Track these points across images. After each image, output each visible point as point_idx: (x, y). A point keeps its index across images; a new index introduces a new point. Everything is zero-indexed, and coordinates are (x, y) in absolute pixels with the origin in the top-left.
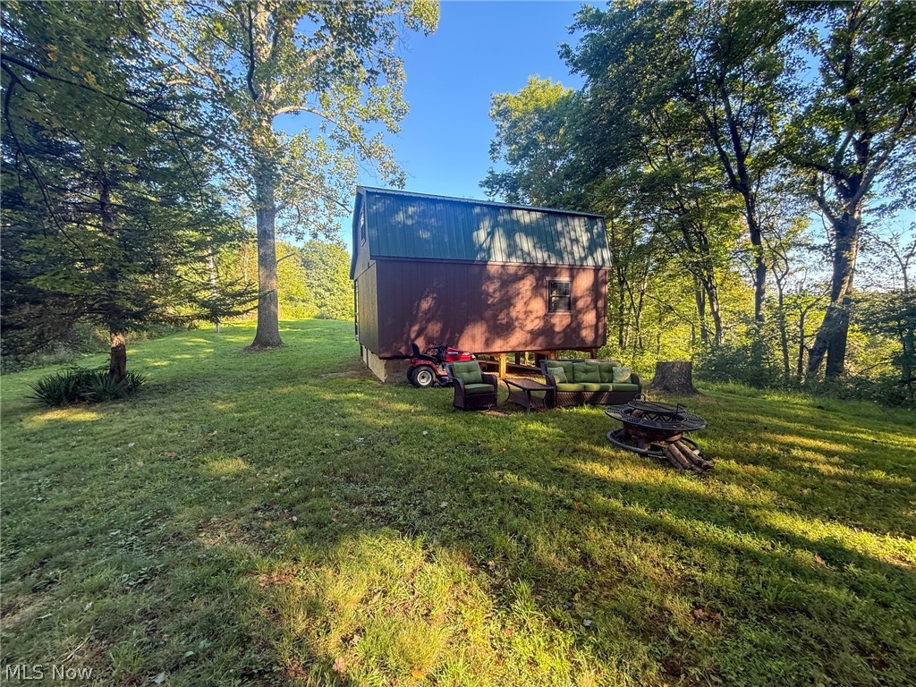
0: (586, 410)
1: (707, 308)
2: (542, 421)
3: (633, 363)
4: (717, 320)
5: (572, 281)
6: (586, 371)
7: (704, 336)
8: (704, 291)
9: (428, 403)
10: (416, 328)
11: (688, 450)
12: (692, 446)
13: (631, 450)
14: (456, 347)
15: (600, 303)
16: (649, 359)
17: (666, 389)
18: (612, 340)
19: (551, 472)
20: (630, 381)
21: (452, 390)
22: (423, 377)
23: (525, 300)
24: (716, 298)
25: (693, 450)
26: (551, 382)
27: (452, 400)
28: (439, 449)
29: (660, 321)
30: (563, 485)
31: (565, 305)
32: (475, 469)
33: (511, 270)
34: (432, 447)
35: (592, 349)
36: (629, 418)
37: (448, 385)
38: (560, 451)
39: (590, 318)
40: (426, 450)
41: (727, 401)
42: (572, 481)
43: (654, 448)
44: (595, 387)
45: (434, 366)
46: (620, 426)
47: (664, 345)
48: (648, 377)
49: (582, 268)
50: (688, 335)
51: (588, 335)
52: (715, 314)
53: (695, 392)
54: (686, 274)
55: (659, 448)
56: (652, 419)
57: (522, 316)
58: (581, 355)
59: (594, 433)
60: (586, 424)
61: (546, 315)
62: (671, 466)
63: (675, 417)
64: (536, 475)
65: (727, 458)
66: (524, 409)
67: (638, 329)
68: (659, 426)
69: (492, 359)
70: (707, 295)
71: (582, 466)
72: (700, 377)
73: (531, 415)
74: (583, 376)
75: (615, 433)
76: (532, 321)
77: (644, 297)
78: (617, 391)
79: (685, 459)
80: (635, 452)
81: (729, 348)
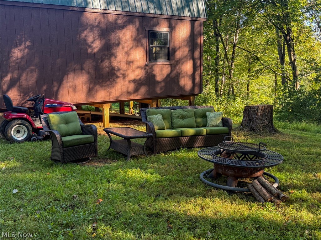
0: (183, 154)
1: (287, 58)
2: (141, 168)
3: (226, 108)
4: (294, 68)
5: (171, 32)
6: (183, 117)
7: (284, 82)
8: (284, 43)
9: (22, 159)
10: (8, 78)
11: (269, 184)
12: (272, 180)
13: (221, 189)
14: (56, 98)
15: (197, 54)
16: (239, 105)
17: (252, 130)
18: (209, 88)
19: (146, 218)
20: (221, 125)
21: (49, 144)
22: (18, 132)
23: (125, 49)
24: (293, 48)
25: (273, 183)
26: (150, 129)
27: (50, 154)
28: (29, 208)
29: (249, 70)
30: (157, 231)
31: (165, 55)
32: (68, 226)
33: (111, 18)
34: (21, 207)
35: (189, 96)
36: (218, 159)
37: (46, 138)
38: (156, 196)
39: (188, 67)
40: (14, 211)
41: (300, 138)
42: (165, 225)
43: (241, 184)
44: (191, 131)
45: (30, 119)
46: (212, 167)
47: (253, 92)
48: (237, 120)
49: (180, 19)
50: (272, 83)
51: (186, 83)
52: (292, 63)
53: (276, 131)
54: (270, 28)
55: (245, 184)
56: (239, 158)
57: (123, 66)
58: (181, 102)
59: (188, 175)
60: (182, 167)
61: (146, 65)
62: (255, 200)
63: (258, 155)
64: (131, 223)
65: (300, 188)
66: (125, 157)
67: (230, 78)
68: (244, 164)
69: (97, 110)
70: (286, 47)
71: (177, 208)
72: (280, 119)
73: (131, 162)
74: (182, 122)
75: (208, 173)
76: (134, 71)
77: (236, 48)
78: (210, 135)
79: (266, 193)
80: (224, 190)
81: (303, 92)
